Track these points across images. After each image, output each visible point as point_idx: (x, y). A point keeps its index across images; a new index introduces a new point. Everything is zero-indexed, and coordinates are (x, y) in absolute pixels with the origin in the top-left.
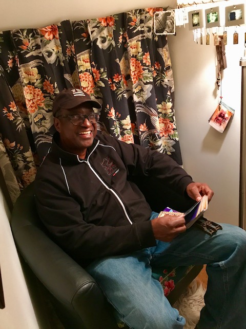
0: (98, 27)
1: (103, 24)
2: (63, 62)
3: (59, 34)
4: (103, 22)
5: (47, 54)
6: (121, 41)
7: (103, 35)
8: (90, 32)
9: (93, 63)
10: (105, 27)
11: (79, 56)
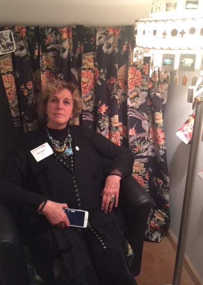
0: (106, 35)
2: (72, 58)
3: (73, 35)
4: (111, 31)
5: (62, 50)
6: (124, 49)
7: (109, 42)
8: (97, 38)
9: (96, 63)
10: (112, 35)
11: (85, 56)
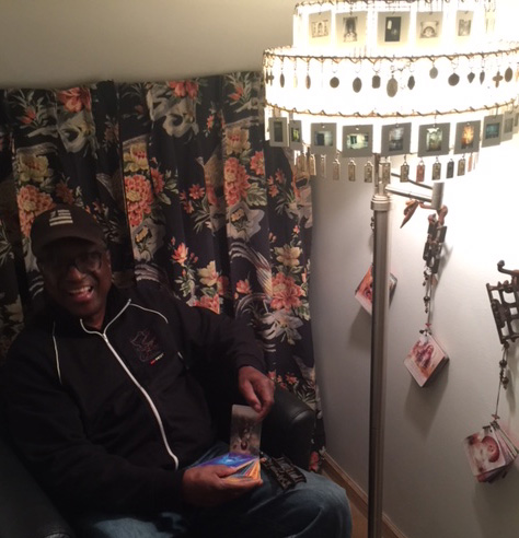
0: (168, 97)
1: (178, 91)
2: (97, 152)
3: (93, 104)
5: (67, 134)
6: (210, 124)
7: (176, 112)
8: (150, 105)
9: (154, 159)
10: (182, 97)
11: (128, 144)
